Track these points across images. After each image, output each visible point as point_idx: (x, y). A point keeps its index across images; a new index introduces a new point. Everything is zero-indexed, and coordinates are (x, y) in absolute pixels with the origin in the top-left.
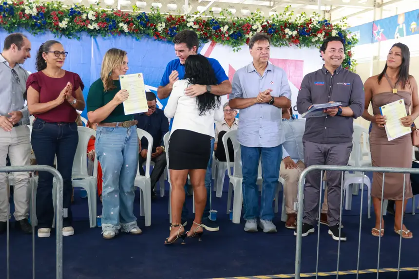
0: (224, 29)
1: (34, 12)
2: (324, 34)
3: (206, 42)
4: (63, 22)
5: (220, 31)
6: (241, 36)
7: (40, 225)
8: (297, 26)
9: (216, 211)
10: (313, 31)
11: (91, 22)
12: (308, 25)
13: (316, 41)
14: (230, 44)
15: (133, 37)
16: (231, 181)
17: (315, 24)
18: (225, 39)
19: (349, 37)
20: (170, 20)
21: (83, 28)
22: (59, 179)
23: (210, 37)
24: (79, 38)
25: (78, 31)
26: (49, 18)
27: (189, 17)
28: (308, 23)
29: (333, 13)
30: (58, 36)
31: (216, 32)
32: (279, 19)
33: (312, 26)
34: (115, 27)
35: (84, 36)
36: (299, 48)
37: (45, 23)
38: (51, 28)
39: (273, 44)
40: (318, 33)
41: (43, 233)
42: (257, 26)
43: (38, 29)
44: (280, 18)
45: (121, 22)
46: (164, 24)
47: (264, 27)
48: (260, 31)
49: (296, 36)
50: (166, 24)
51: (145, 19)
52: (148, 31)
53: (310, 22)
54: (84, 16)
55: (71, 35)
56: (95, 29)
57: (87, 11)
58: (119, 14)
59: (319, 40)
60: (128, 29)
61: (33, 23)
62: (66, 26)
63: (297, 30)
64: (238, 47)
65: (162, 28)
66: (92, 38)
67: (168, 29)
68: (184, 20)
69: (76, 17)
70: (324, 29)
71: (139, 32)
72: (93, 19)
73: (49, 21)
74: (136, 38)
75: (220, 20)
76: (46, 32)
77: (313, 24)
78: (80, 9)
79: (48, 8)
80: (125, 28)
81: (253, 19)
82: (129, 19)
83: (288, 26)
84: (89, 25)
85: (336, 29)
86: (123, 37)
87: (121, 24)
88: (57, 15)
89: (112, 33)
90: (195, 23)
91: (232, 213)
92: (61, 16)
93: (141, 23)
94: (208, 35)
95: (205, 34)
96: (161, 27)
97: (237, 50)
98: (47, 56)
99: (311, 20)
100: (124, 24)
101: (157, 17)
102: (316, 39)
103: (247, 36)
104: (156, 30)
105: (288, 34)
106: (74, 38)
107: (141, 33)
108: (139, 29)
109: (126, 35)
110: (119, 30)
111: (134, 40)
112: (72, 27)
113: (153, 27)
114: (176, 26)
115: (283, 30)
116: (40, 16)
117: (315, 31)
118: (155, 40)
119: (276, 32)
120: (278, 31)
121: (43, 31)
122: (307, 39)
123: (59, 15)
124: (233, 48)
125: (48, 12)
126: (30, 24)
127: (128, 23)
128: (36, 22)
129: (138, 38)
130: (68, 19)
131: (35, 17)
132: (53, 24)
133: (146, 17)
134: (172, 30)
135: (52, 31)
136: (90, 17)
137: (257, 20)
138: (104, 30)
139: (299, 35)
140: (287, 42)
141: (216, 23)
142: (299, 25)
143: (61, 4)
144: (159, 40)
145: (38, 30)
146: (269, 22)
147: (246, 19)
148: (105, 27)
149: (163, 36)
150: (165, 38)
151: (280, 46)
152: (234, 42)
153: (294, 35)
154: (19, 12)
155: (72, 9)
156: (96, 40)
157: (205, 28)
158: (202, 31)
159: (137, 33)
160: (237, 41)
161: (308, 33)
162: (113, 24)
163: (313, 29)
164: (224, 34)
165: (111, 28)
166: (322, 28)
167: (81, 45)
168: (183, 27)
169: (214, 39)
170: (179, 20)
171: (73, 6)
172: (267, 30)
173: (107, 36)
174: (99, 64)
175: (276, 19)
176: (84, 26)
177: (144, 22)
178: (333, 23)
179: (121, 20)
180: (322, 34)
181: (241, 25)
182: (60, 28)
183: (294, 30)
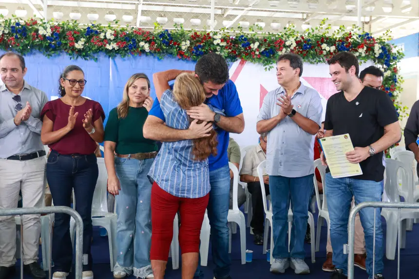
0: (255, 46)
1: (48, 33)
2: (365, 48)
3: (235, 61)
4: (79, 42)
5: (250, 48)
6: (274, 54)
8: (336, 41)
9: (251, 251)
10: (353, 46)
11: (109, 41)
12: (347, 39)
14: (261, 62)
15: (154, 57)
16: (267, 217)
17: (356, 38)
18: (255, 57)
19: (394, 51)
20: (195, 37)
21: (101, 49)
22: (79, 221)
23: (240, 55)
24: (97, 59)
25: (96, 52)
26: (64, 39)
27: (215, 34)
28: (348, 37)
29: (373, 25)
30: (73, 57)
31: (246, 49)
32: (314, 33)
33: (352, 40)
34: (135, 47)
35: (102, 57)
37: (60, 44)
38: (66, 49)
39: (309, 61)
40: (359, 48)
42: (291, 42)
43: (53, 50)
44: (316, 32)
45: (142, 41)
46: (188, 43)
47: (298, 43)
48: (295, 48)
49: (335, 51)
50: (190, 42)
51: (168, 37)
52: (171, 50)
53: (350, 36)
54: (102, 36)
55: (88, 56)
56: (114, 49)
57: (105, 30)
58: (139, 32)
59: (360, 56)
60: (150, 49)
61: (47, 44)
62: (82, 47)
63: (335, 45)
64: (270, 65)
65: (187, 46)
66: (111, 58)
67: (193, 47)
68: (210, 37)
69: (92, 36)
70: (366, 43)
71: (161, 51)
72: (112, 39)
73: (64, 42)
74: (158, 58)
75: (249, 36)
76: (61, 54)
77: (353, 38)
78: (98, 28)
79: (63, 27)
80: (146, 47)
81: (286, 34)
82: (150, 38)
83: (325, 41)
84: (107, 45)
85: (380, 43)
86: (143, 56)
87: (142, 44)
88: (73, 35)
89: (132, 53)
90: (223, 40)
92: (78, 36)
93: (164, 42)
94: (237, 53)
95: (234, 52)
96: (185, 45)
97: (269, 69)
98: (64, 82)
99: (350, 34)
100: (146, 43)
101: (181, 35)
102: (358, 54)
103: (280, 53)
104: (180, 49)
105: (325, 50)
106: (90, 59)
107: (163, 53)
108: (163, 49)
109: (147, 55)
110: (140, 49)
111: (156, 60)
112: (89, 47)
113: (177, 46)
114: (202, 44)
115: (319, 45)
116: (55, 37)
117: (356, 46)
118: (179, 59)
119: (312, 47)
120: (314, 47)
121: (58, 52)
123: (75, 35)
124: (265, 67)
125: (63, 32)
126: (44, 45)
127: (150, 42)
128: (50, 43)
129: (160, 58)
130: (85, 39)
131: (49, 38)
132: (69, 45)
133: (169, 35)
134: (197, 48)
135: (67, 53)
136: (108, 36)
137: (291, 35)
138: (124, 50)
140: (325, 58)
141: (245, 39)
142: (337, 40)
143: (77, 22)
144: (183, 60)
145: (53, 52)
146: (304, 38)
147: (279, 35)
148: (125, 47)
149: (187, 55)
150: (189, 57)
151: (317, 63)
152: (266, 60)
153: (332, 51)
154: (33, 33)
155: (89, 28)
156: (114, 61)
157: (233, 46)
158: (230, 49)
159: (159, 52)
160: (269, 59)
161: (348, 48)
162: (134, 43)
163: (353, 43)
164: (255, 52)
165: (130, 47)
166: (364, 42)
167: (99, 67)
168: (209, 45)
169: (244, 57)
170: (205, 38)
171: (90, 25)
172: (302, 46)
173: (126, 56)
174: (118, 87)
175: (312, 34)
176: (102, 46)
177: (166, 40)
178: (375, 36)
179: (141, 39)
180: (363, 48)
181: (273, 41)
182: (76, 49)
183: (332, 46)
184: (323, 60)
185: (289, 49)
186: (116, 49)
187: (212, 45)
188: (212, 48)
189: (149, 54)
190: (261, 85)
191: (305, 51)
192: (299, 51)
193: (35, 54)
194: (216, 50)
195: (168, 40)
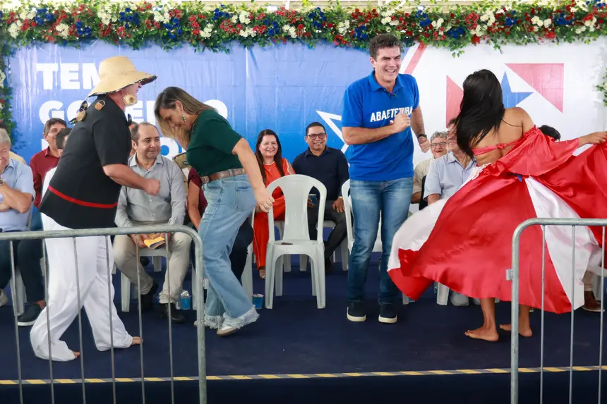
0: (437, 24)
1: (166, 19)
2: (595, 20)
3: (411, 45)
4: (205, 29)
5: (431, 27)
6: (464, 34)
8: (552, 11)
10: (578, 17)
11: (244, 26)
12: (568, 8)
13: (583, 32)
14: (447, 45)
15: (303, 44)
17: (581, 7)
18: (438, 38)
20: (357, 14)
21: (233, 37)
23: (417, 37)
24: (228, 50)
25: (226, 41)
26: (186, 26)
27: (384, 10)
28: (569, 6)
30: (199, 49)
31: (426, 29)
33: (575, 10)
34: (277, 32)
35: (236, 47)
36: (555, 44)
37: (181, 33)
38: (189, 38)
39: (514, 41)
40: (586, 19)
42: (489, 16)
43: (173, 41)
45: (286, 24)
46: (347, 23)
47: (498, 17)
48: (494, 24)
49: (550, 27)
50: (351, 22)
51: (320, 18)
52: (325, 34)
53: (573, 3)
54: (234, 20)
55: (216, 47)
56: (250, 36)
57: (238, 12)
58: (282, 13)
59: (587, 30)
60: (297, 34)
61: (165, 34)
62: (209, 35)
63: (551, 18)
64: (460, 49)
65: (345, 28)
66: (246, 49)
67: (354, 29)
68: (376, 15)
69: (222, 21)
70: (596, 13)
71: (312, 36)
72: (247, 23)
73: (186, 30)
74: (308, 45)
75: (430, 11)
76: (183, 45)
77: (578, 7)
78: (229, 9)
79: (184, 11)
80: (292, 31)
81: (481, 6)
82: (297, 19)
83: (537, 12)
84: (242, 31)
86: (289, 44)
87: (286, 28)
88: (197, 21)
89: (274, 41)
90: (394, 17)
92: (204, 22)
93: (315, 24)
94: (413, 35)
95: (409, 33)
96: (343, 27)
97: (458, 55)
100: (291, 26)
101: (337, 14)
102: (584, 29)
103: (473, 32)
104: (337, 32)
105: (536, 25)
106: (221, 50)
107: (315, 38)
108: (314, 34)
109: (293, 42)
110: (283, 35)
111: (306, 47)
112: (218, 35)
113: (332, 28)
114: (366, 25)
115: (529, 19)
116: (174, 24)
117: (581, 17)
118: (336, 46)
119: (518, 23)
120: (522, 21)
121: (180, 43)
122: (567, 30)
123: (200, 21)
124: (452, 52)
125: (185, 16)
126: (161, 35)
127: (296, 24)
128: (169, 33)
129: (310, 45)
130: (212, 25)
131: (167, 26)
132: (192, 33)
133: (322, 14)
134: (359, 30)
135: (191, 43)
136: (243, 20)
137: (488, 6)
138: (263, 36)
139: (555, 26)
140: (537, 37)
141: (425, 15)
142: (555, 9)
143: (202, 3)
144: (341, 47)
145: (173, 43)
146: (507, 9)
147: (471, 7)
148: (264, 33)
149: (346, 40)
150: (349, 43)
151: (526, 44)
152: (454, 43)
153: (546, 26)
154: (147, 20)
155: (217, 10)
156: (251, 52)
157: (408, 25)
158: (404, 29)
159: (310, 38)
160: (458, 41)
161: (570, 21)
162: (276, 27)
163: (577, 14)
164: (438, 32)
165: (271, 32)
166: (592, 11)
167: (232, 60)
168: (376, 26)
169: (423, 40)
170: (369, 16)
171: (219, 6)
172: (504, 21)
173: (266, 45)
174: (257, 86)
175: (518, 3)
176: (235, 33)
177: (318, 22)
179: (285, 21)
180: (592, 20)
181: (462, 16)
182: (203, 38)
183: (546, 19)
184: (534, 39)
185: (485, 27)
186: (253, 36)
187: (379, 26)
188: (379, 30)
189: (295, 40)
190: (447, 77)
191: (508, 27)
192: (499, 28)
193: (150, 46)
194: (384, 32)
195: (320, 20)
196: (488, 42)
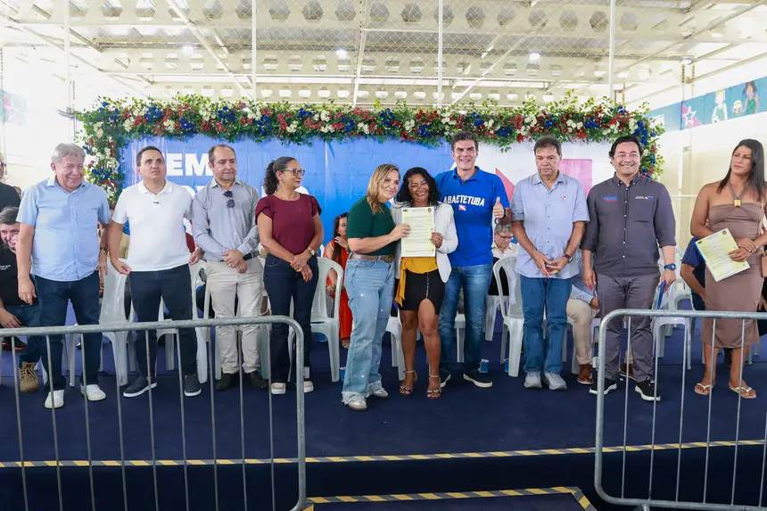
0: (489, 124)
1: (258, 116)
2: (618, 124)
4: (291, 126)
5: (483, 127)
6: (511, 132)
7: (274, 380)
8: (583, 116)
9: (487, 361)
10: (604, 121)
11: (324, 124)
12: (597, 113)
13: (608, 134)
14: (496, 142)
15: (375, 139)
16: (505, 322)
17: (607, 113)
18: (490, 136)
19: (652, 126)
20: (420, 116)
21: (315, 132)
22: (299, 332)
24: (311, 143)
25: (309, 135)
26: (275, 122)
27: (444, 111)
29: (627, 93)
30: (285, 142)
31: (479, 128)
32: (558, 108)
33: (602, 115)
34: (353, 129)
35: (316, 140)
36: (585, 143)
37: (271, 128)
38: (277, 133)
40: (611, 123)
41: (277, 389)
42: (531, 119)
43: (263, 135)
44: (560, 106)
45: (361, 122)
46: (413, 122)
47: (539, 119)
48: (535, 125)
49: (582, 128)
50: (415, 121)
51: (390, 117)
52: (393, 131)
53: (600, 109)
54: (316, 118)
55: (301, 141)
56: (329, 132)
57: (319, 111)
58: (357, 112)
59: (612, 133)
60: (370, 130)
61: (257, 129)
62: (294, 131)
63: (583, 121)
65: (411, 126)
66: (326, 143)
67: (418, 127)
68: (437, 116)
69: (306, 119)
70: (619, 118)
71: (382, 133)
72: (327, 121)
73: (275, 126)
74: (379, 141)
75: (483, 113)
76: (272, 139)
77: (604, 113)
78: (311, 109)
79: (273, 110)
80: (366, 128)
81: (525, 110)
82: (370, 118)
83: (571, 116)
84: (322, 127)
85: (635, 118)
86: (362, 139)
87: (360, 125)
88: (284, 118)
89: (349, 136)
90: (452, 118)
91: (507, 363)
92: (290, 119)
93: (385, 123)
96: (409, 126)
97: (506, 150)
98: (282, 175)
99: (600, 107)
100: (365, 124)
101: (404, 114)
102: (609, 131)
103: (518, 132)
104: (404, 129)
105: (571, 127)
106: (304, 144)
107: (385, 134)
108: (384, 131)
109: (366, 137)
110: (358, 131)
111: (377, 143)
112: (302, 131)
113: (400, 126)
114: (428, 124)
115: (564, 122)
116: (265, 120)
117: (607, 122)
118: (402, 141)
119: (555, 124)
120: (559, 123)
121: (268, 137)
122: (596, 132)
123: (287, 118)
124: (501, 148)
125: (274, 115)
126: (253, 130)
127: (369, 122)
128: (260, 128)
129: (381, 140)
130: (297, 122)
131: (258, 122)
132: (280, 129)
133: (391, 114)
134: (423, 128)
135: (278, 137)
136: (323, 118)
137: (531, 110)
138: (341, 132)
139: (586, 128)
140: (571, 137)
141: (478, 117)
142: (585, 114)
143: (289, 104)
144: (406, 142)
145: (263, 137)
146: (547, 113)
147: (517, 111)
148: (342, 129)
149: (411, 136)
150: (414, 139)
152: (503, 140)
153: (579, 128)
154: (241, 117)
155: (302, 109)
156: (330, 146)
157: (464, 124)
159: (381, 135)
160: (506, 139)
161: (598, 124)
162: (351, 125)
163: (604, 118)
164: (489, 131)
165: (348, 129)
166: (616, 117)
167: (314, 153)
168: (437, 125)
170: (431, 116)
171: (303, 106)
172: (544, 123)
173: (343, 140)
174: (335, 174)
175: (555, 108)
176: (316, 129)
178: (630, 109)
179: (360, 120)
180: (616, 124)
181: (510, 118)
182: (288, 133)
183: (579, 122)
184: (569, 139)
185: (529, 127)
186: (332, 132)
187: (440, 125)
188: (440, 128)
189: (368, 136)
190: (496, 169)
191: (547, 128)
192: (540, 129)
193: (244, 140)
194: (444, 130)
195: (389, 119)
196: (530, 140)
